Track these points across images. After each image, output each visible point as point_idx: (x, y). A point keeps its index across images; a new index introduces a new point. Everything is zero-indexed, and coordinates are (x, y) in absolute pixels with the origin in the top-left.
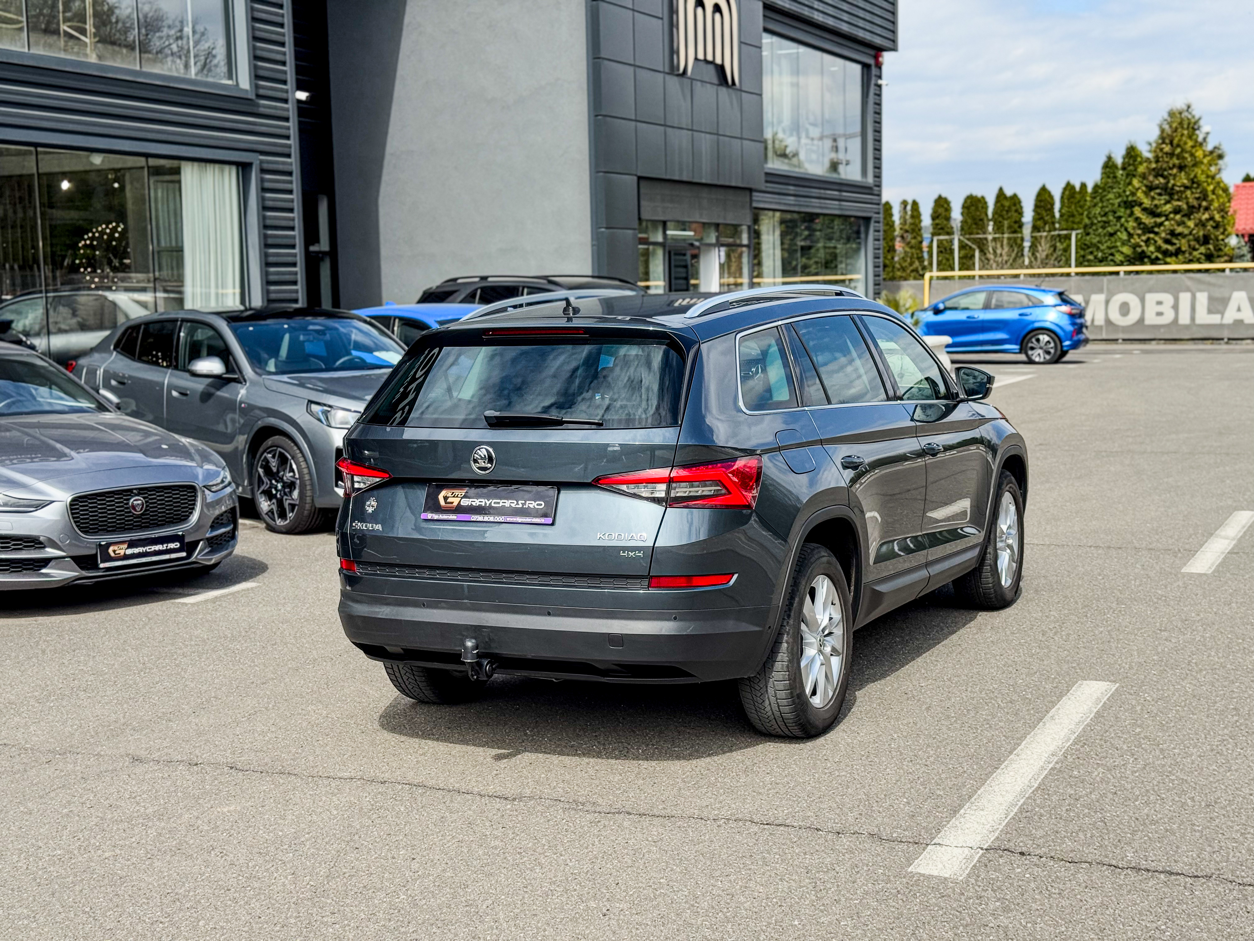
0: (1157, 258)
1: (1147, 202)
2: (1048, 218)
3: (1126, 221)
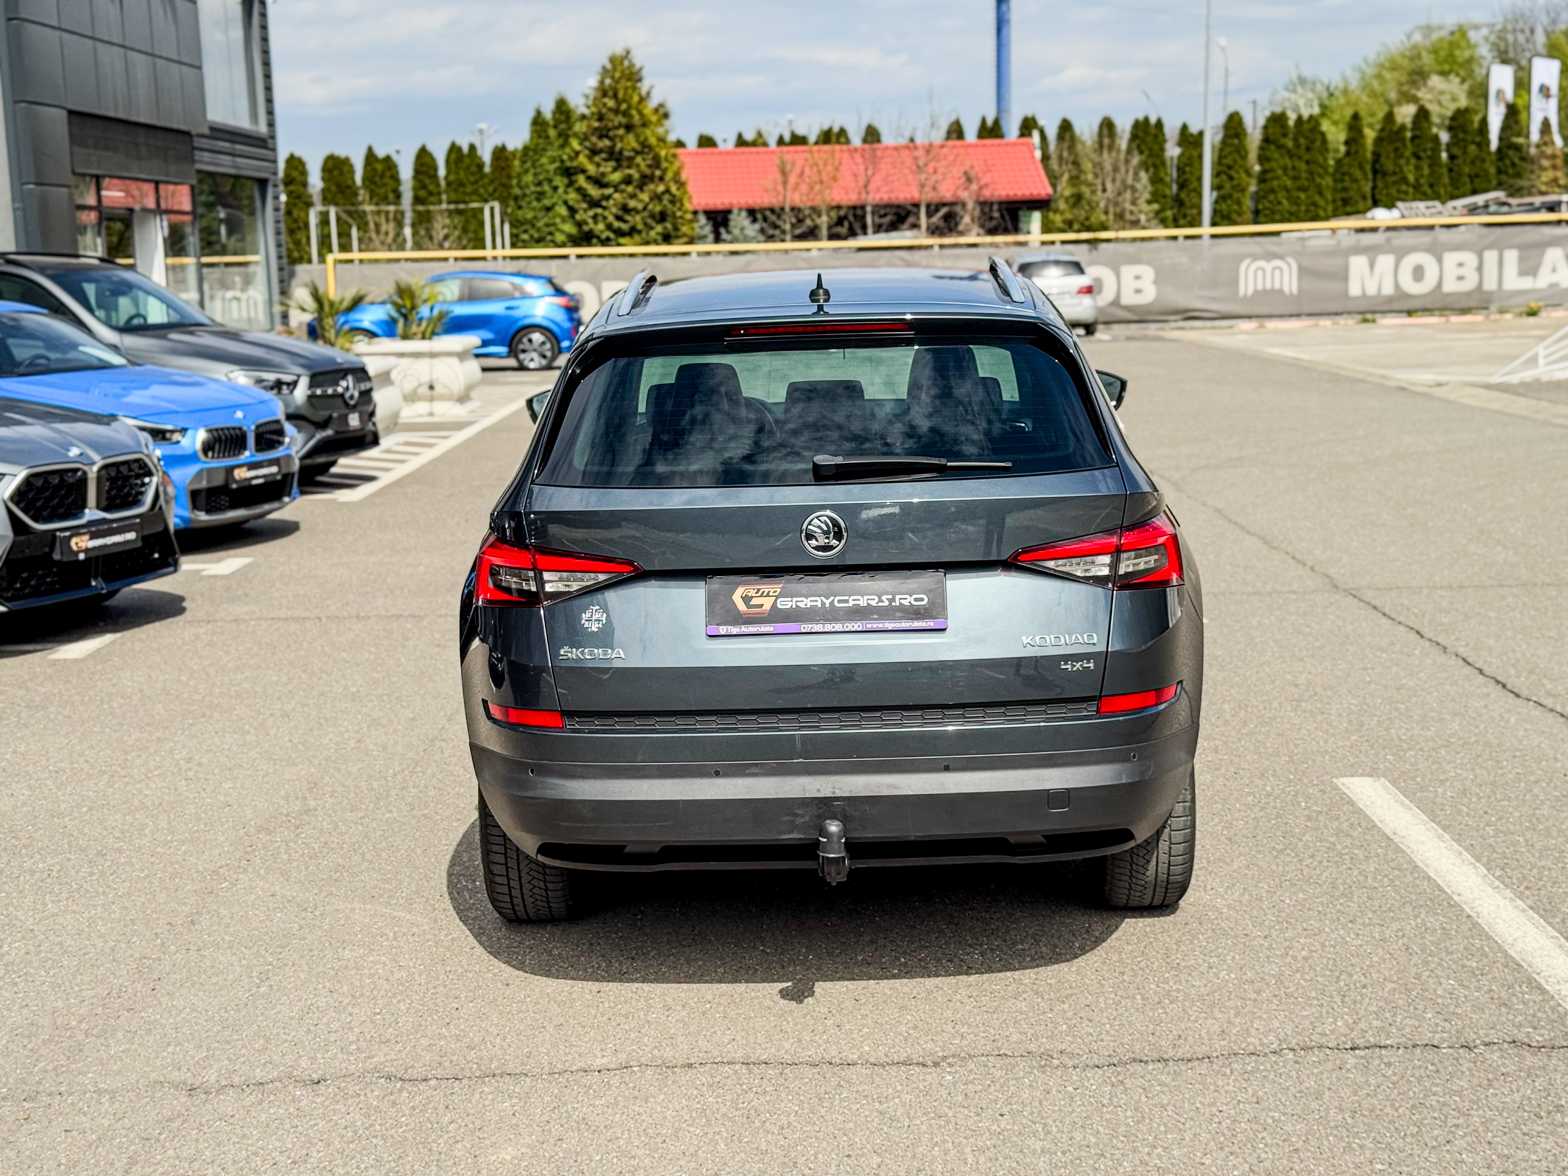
0: (608, 239)
1: (591, 169)
2: (431, 187)
3: (566, 192)
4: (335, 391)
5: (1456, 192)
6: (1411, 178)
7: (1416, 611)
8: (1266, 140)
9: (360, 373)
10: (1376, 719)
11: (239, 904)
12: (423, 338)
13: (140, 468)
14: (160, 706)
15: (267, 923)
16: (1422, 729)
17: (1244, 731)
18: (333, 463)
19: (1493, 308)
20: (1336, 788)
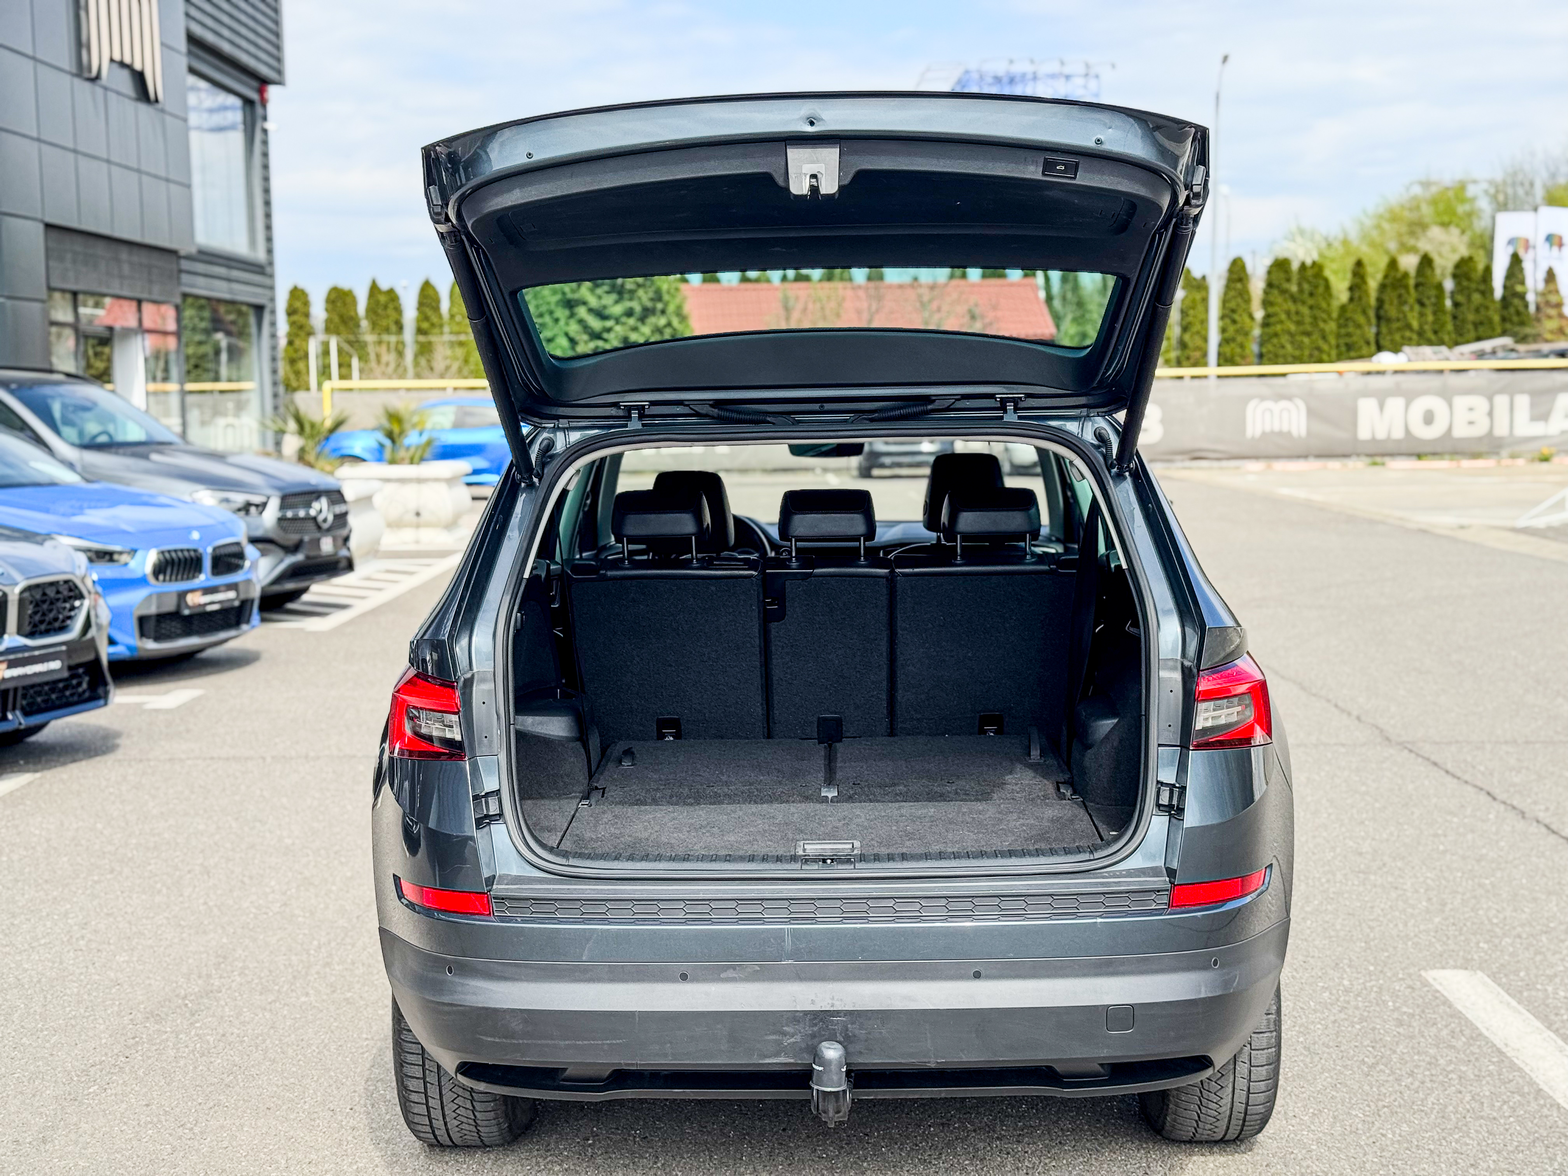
2: (435, 319)
3: (567, 324)
4: (308, 514)
5: (1460, 339)
6: (1415, 324)
7: (1482, 768)
8: (1270, 285)
9: (336, 496)
10: (1459, 897)
11: (105, 1115)
12: (412, 462)
13: (71, 590)
14: (65, 859)
15: (135, 1143)
16: (1515, 910)
17: (1308, 909)
18: (305, 590)
19: (1505, 453)
20: (1425, 984)
